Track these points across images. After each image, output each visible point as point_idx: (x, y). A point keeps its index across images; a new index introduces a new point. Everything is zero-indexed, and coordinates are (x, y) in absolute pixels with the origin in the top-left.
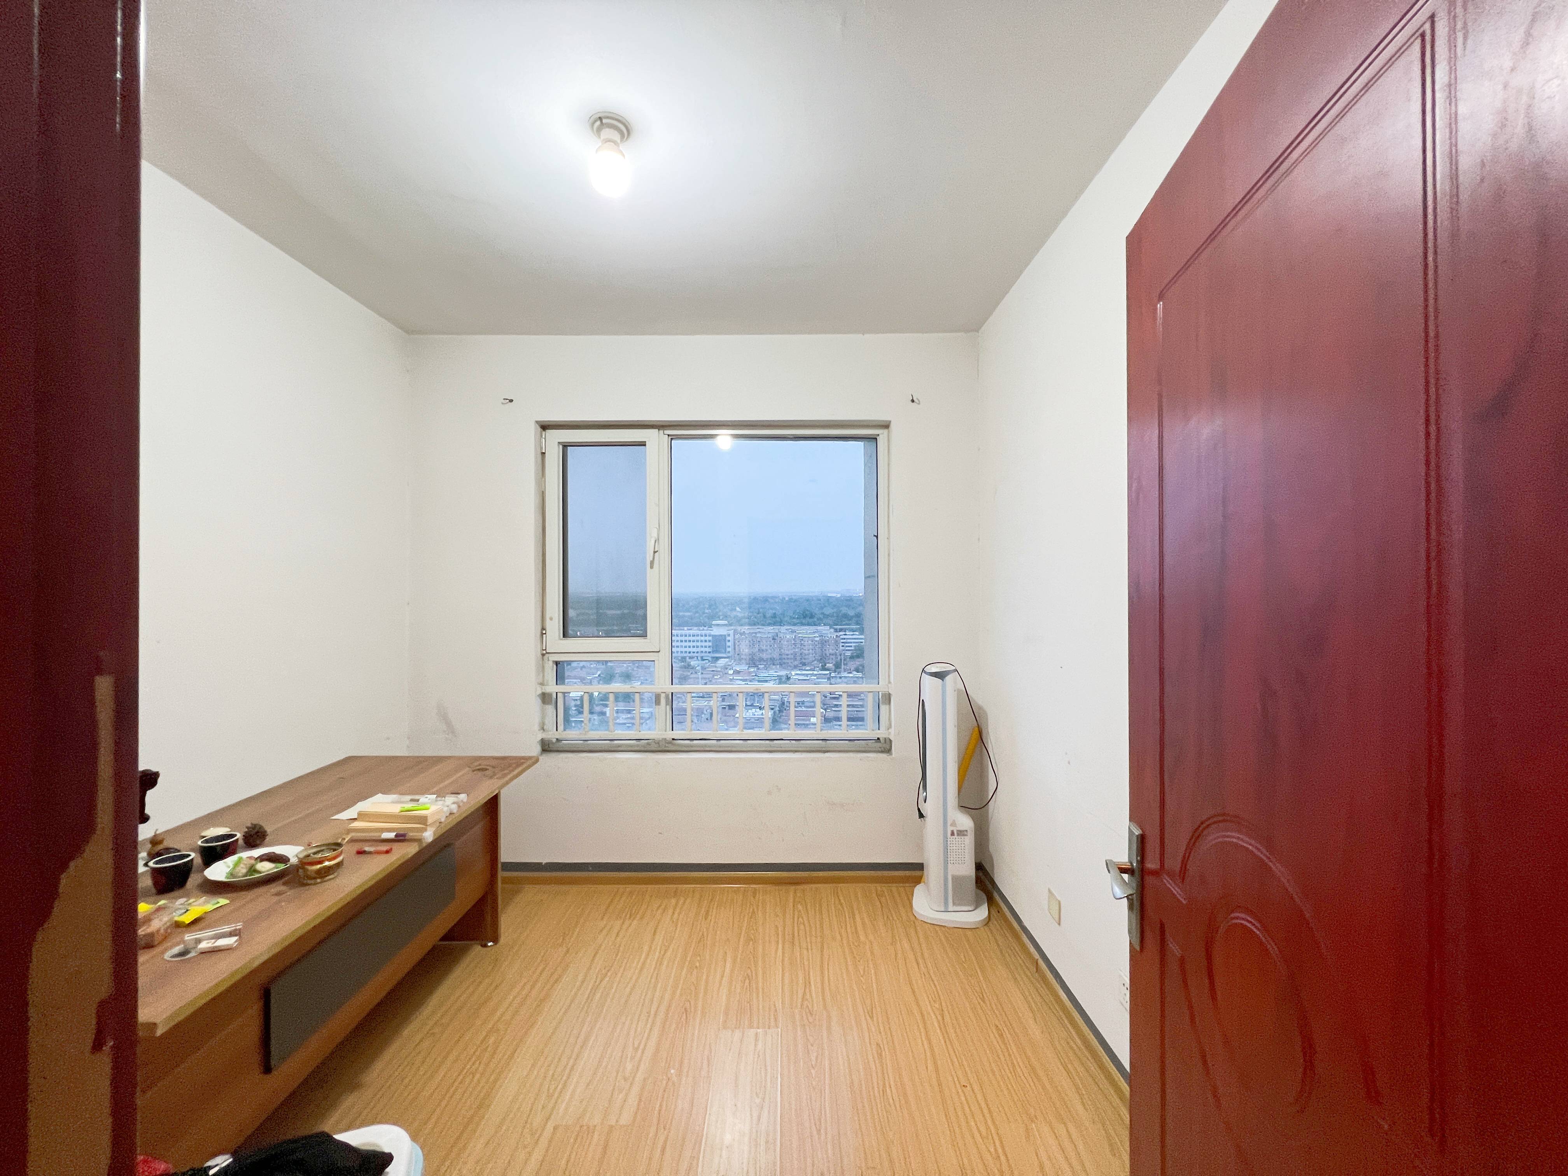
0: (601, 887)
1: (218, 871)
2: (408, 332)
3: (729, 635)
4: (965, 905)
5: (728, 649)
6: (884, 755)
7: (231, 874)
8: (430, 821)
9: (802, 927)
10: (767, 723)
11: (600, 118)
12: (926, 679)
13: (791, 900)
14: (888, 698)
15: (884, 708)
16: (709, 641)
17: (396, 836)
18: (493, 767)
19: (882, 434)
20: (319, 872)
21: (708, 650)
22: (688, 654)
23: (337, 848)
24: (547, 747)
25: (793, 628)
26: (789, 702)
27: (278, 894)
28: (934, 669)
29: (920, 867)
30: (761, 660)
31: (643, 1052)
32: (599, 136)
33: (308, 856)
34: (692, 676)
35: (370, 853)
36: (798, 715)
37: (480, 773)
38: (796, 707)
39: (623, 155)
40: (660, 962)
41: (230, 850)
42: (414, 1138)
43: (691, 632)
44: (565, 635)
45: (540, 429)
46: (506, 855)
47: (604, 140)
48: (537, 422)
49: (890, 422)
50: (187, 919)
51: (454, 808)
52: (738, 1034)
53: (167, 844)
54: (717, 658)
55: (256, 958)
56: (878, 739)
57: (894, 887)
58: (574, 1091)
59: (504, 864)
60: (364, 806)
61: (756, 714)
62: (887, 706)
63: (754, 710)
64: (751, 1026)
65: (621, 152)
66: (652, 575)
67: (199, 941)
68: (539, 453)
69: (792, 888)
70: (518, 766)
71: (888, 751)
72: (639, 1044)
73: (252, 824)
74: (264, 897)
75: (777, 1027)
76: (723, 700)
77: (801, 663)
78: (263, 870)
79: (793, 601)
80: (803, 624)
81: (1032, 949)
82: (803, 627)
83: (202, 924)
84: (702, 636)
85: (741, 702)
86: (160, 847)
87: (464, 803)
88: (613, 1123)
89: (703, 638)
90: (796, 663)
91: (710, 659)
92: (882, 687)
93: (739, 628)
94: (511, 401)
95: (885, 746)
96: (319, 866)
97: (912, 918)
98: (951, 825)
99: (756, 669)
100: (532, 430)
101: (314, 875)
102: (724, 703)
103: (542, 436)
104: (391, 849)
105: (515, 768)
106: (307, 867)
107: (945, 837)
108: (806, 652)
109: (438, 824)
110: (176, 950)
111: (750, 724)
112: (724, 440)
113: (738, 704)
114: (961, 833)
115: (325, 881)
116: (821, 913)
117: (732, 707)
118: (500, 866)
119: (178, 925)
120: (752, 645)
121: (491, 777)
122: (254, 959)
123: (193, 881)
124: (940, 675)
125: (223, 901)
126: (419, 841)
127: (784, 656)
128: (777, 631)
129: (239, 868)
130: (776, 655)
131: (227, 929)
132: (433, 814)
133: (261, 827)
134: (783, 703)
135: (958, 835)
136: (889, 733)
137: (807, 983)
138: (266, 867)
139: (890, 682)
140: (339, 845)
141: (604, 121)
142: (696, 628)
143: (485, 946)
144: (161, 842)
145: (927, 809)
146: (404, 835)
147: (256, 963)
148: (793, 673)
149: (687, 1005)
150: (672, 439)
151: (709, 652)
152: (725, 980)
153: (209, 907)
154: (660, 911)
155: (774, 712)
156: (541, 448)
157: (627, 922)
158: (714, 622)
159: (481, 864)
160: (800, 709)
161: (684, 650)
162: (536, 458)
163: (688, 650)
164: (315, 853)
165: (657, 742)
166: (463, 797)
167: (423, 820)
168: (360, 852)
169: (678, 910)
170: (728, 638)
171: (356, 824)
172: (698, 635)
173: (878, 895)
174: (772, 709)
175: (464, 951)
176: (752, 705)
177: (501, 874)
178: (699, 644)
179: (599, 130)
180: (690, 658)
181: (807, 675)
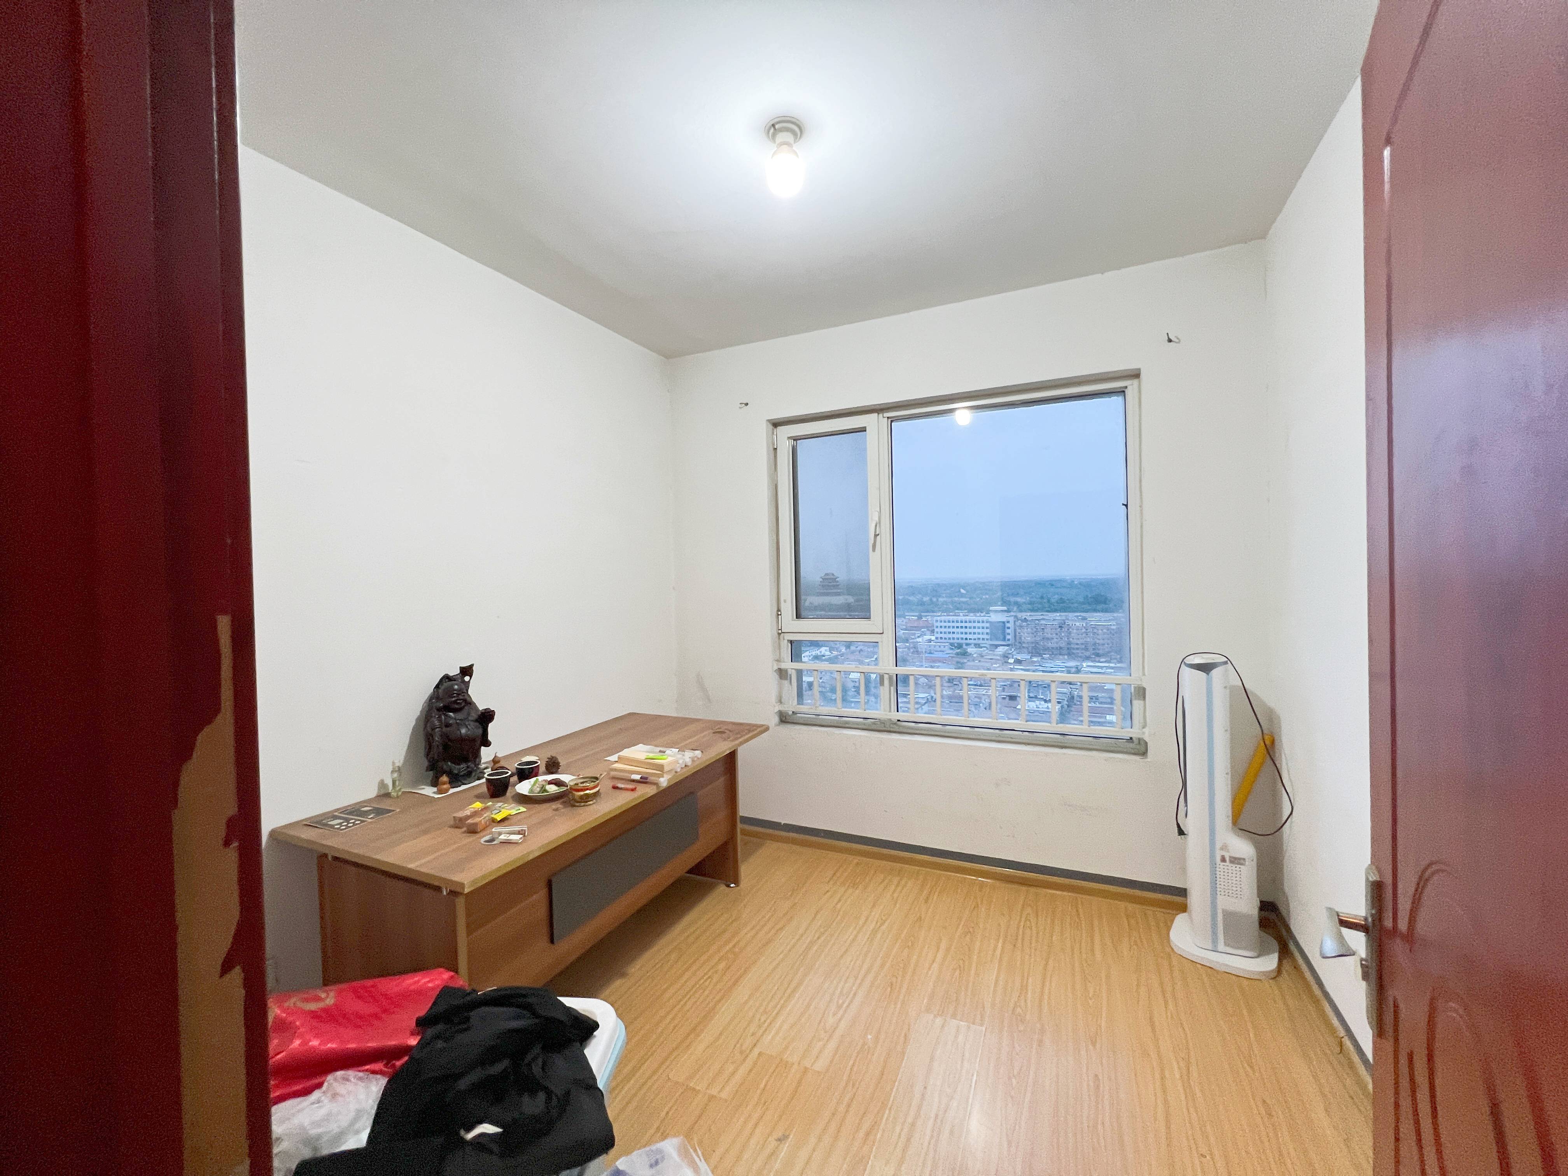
0: (831, 854)
1: (524, 787)
2: (668, 357)
3: (1008, 622)
4: (1245, 949)
5: (1008, 637)
6: (1137, 758)
7: (531, 791)
8: (666, 769)
9: (1028, 931)
10: (1055, 717)
11: (773, 125)
12: (1186, 672)
13: (1021, 903)
14: (1141, 693)
15: (1137, 704)
16: (987, 628)
17: (641, 778)
18: (730, 731)
19: (1131, 386)
20: (581, 797)
21: (986, 637)
22: (964, 641)
23: (594, 780)
24: (784, 719)
25: (1082, 614)
26: (1081, 697)
27: (556, 810)
28: (1198, 660)
29: (1182, 892)
30: (1046, 649)
31: (845, 1011)
32: (775, 142)
33: (577, 784)
34: (969, 663)
35: (621, 789)
36: (1092, 711)
37: (719, 735)
38: (1090, 702)
39: (797, 156)
40: (875, 932)
41: (534, 773)
42: (619, 1015)
43: (968, 618)
44: (798, 616)
45: (771, 427)
46: (745, 809)
47: (778, 144)
48: (769, 421)
49: (1139, 369)
50: (499, 817)
51: (689, 762)
52: (939, 1021)
53: (502, 764)
54: (997, 646)
55: (532, 851)
56: (1131, 738)
57: (1150, 910)
58: (780, 1027)
59: (742, 817)
60: (626, 753)
61: (1040, 707)
62: (1142, 702)
63: (1038, 702)
64: (954, 1016)
65: (795, 153)
66: (874, 558)
67: (500, 834)
68: (771, 449)
69: (1024, 888)
70: (750, 731)
71: (1144, 753)
72: (843, 1003)
73: (551, 756)
74: (547, 810)
75: (982, 1025)
76: (1004, 690)
77: (1094, 654)
78: (549, 790)
79: (1087, 585)
80: (1095, 611)
81: (1335, 1022)
82: (1095, 614)
83: (506, 823)
84: (979, 622)
85: (1023, 693)
86: (498, 765)
87: (698, 758)
88: (809, 1066)
89: (979, 625)
90: (1088, 654)
91: (988, 646)
92: (1135, 678)
93: (1019, 615)
94: (747, 404)
95: (1139, 748)
96: (582, 793)
97: (1168, 950)
98: (1222, 849)
99: (1039, 659)
100: (763, 428)
101: (578, 800)
102: (1003, 693)
103: (773, 433)
104: (635, 788)
105: (746, 734)
106: (574, 792)
107: (1213, 865)
108: (1101, 642)
109: (673, 773)
110: (487, 838)
111: (1032, 716)
112: (963, 415)
113: (1019, 695)
114: (1236, 861)
115: (587, 806)
116: (1053, 921)
117: (1013, 698)
118: (738, 821)
119: (493, 821)
120: (1035, 633)
121: (725, 740)
122: (529, 853)
123: (510, 792)
124: (1205, 668)
125: (522, 809)
126: (656, 784)
127: (1072, 646)
128: (1064, 618)
129: (536, 787)
130: (1063, 644)
131: (517, 828)
132: (670, 764)
133: (556, 759)
134: (1073, 697)
135: (1231, 862)
136: (1144, 733)
137: (1024, 988)
138: (552, 789)
139: (1144, 675)
140: (597, 778)
141: (777, 126)
142: (972, 614)
143: (728, 886)
144: (498, 762)
145: (1189, 826)
146: (646, 778)
147: (531, 857)
148: (1085, 665)
149: (894, 980)
150: (892, 421)
151: (987, 639)
152: (935, 966)
153: (514, 812)
154: (882, 886)
155: (1062, 707)
156: (773, 444)
157: (850, 891)
158: (991, 608)
159: (722, 815)
160: (1093, 705)
161: (960, 636)
162: (768, 454)
163: (964, 636)
164: (582, 783)
165: (882, 722)
166: (698, 753)
167: (660, 767)
168: (615, 788)
169: (899, 888)
170: (1008, 625)
171: (616, 765)
172: (974, 622)
173: (1128, 917)
174: (1059, 703)
175: (711, 887)
176: (1036, 697)
177: (739, 826)
178: (976, 630)
179: (774, 135)
180: (967, 644)
181: (1102, 667)
